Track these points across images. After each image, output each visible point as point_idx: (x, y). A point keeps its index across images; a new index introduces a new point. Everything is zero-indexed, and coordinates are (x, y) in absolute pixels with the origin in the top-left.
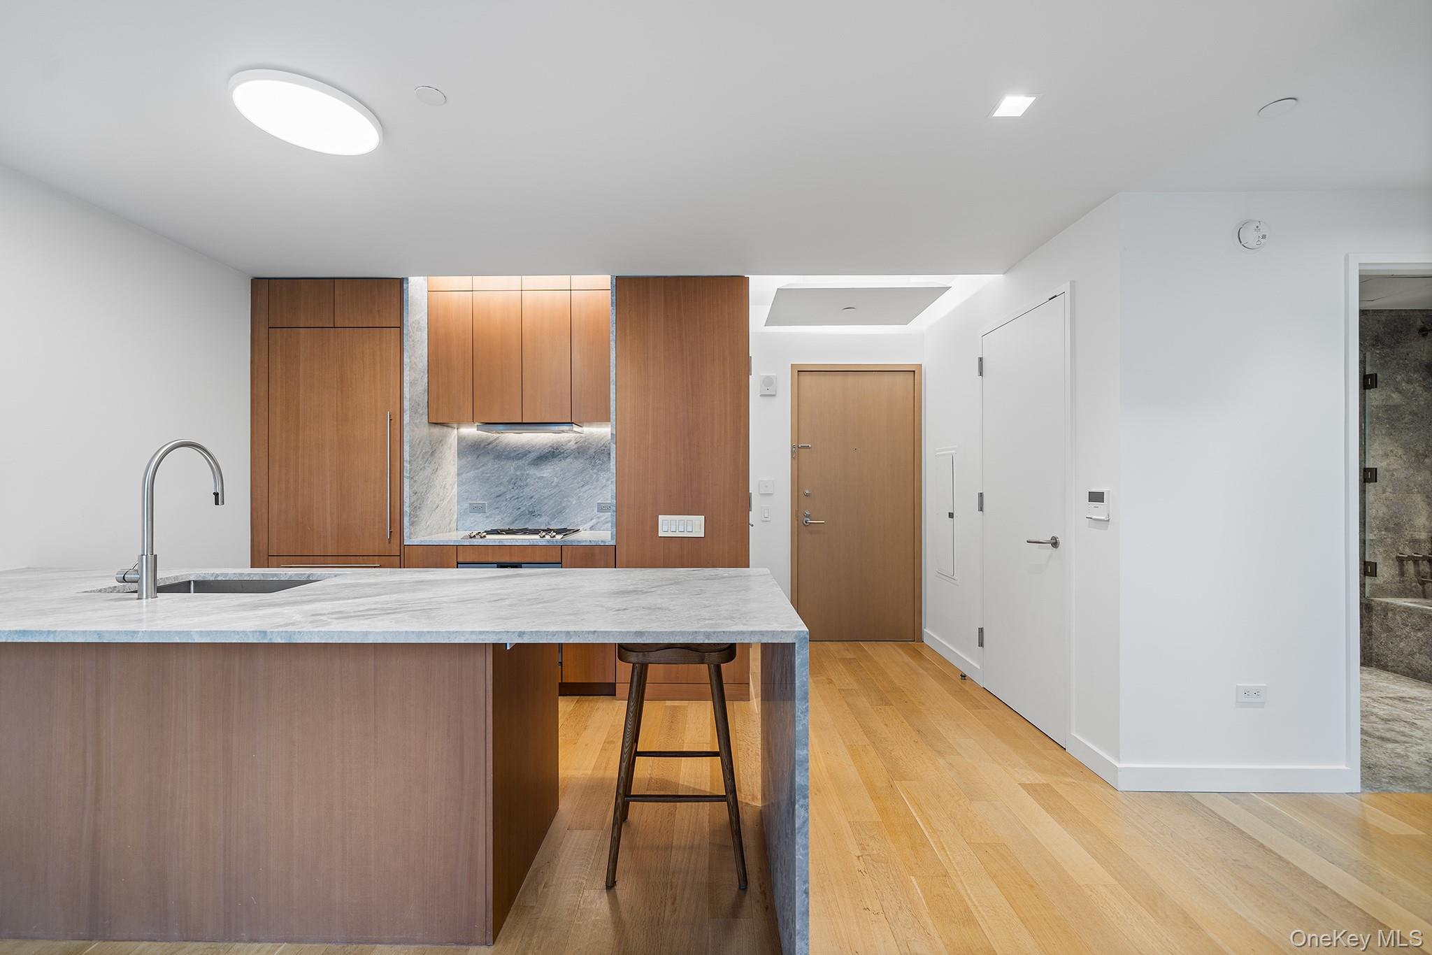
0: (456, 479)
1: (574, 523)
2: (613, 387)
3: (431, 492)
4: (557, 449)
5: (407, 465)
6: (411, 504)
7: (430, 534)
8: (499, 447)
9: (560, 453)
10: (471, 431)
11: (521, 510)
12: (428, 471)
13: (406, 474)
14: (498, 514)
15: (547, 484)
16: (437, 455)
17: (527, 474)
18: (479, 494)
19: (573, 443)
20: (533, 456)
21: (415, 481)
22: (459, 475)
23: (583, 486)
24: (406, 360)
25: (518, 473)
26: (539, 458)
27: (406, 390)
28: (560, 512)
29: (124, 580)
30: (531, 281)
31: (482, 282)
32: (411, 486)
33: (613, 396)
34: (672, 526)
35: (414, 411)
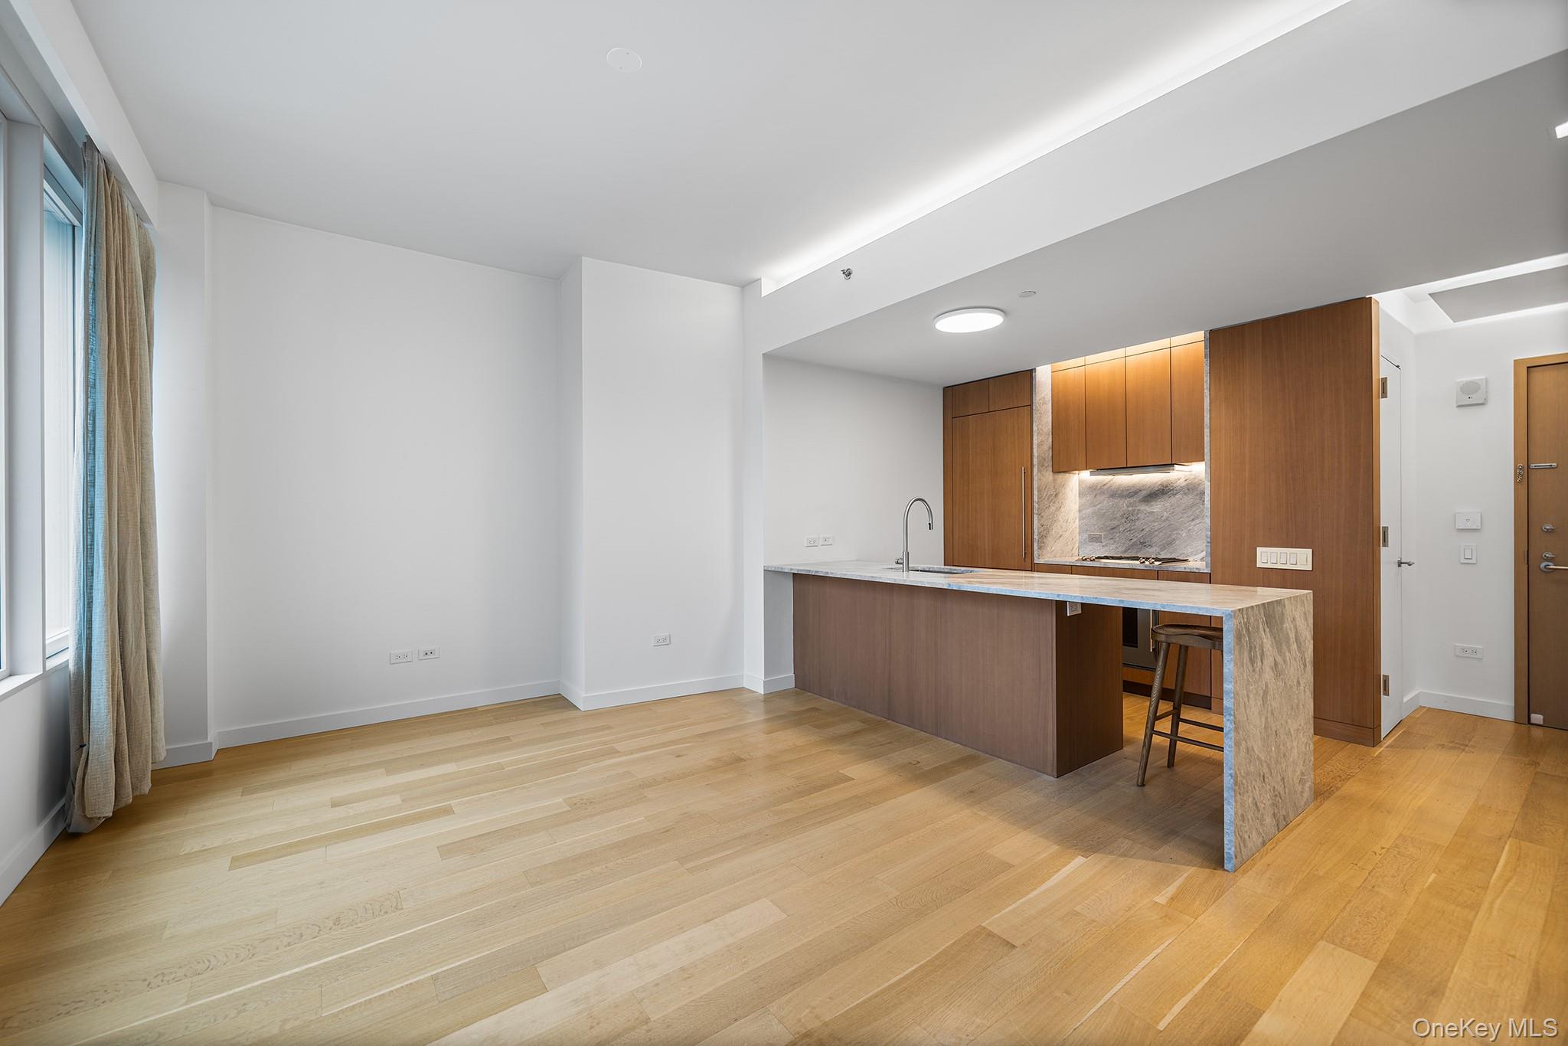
0: (1077, 515)
1: (1183, 553)
2: (1207, 431)
3: (1056, 524)
4: (1167, 486)
5: (1036, 505)
6: (1039, 534)
7: (1055, 557)
8: (1112, 488)
9: (1170, 490)
10: (1086, 475)
11: (1133, 541)
12: (1053, 509)
13: (1035, 511)
14: (1113, 544)
15: (1157, 518)
16: (1060, 496)
17: (1139, 510)
18: (1096, 527)
19: (1182, 480)
20: (1144, 493)
21: (1042, 517)
22: (1080, 511)
23: (1193, 520)
24: (1035, 428)
25: (1130, 509)
26: (1149, 495)
27: (1035, 450)
28: (1170, 544)
29: (897, 563)
30: (1131, 350)
31: (1091, 359)
32: (1039, 520)
33: (1207, 439)
34: (1268, 557)
35: (1041, 464)
